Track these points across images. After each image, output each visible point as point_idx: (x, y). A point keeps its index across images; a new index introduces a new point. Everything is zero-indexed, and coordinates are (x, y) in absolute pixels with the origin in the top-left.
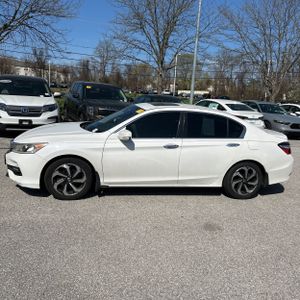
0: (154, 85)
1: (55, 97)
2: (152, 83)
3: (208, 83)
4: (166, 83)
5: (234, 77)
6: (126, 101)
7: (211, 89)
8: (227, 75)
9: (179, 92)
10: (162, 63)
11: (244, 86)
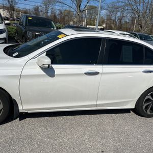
0: (74, 22)
1: (6, 24)
2: (73, 21)
3: (103, 22)
4: (80, 21)
5: (117, 19)
6: (55, 29)
7: (104, 25)
8: (113, 18)
9: (88, 26)
10: (80, 7)
11: (121, 25)
